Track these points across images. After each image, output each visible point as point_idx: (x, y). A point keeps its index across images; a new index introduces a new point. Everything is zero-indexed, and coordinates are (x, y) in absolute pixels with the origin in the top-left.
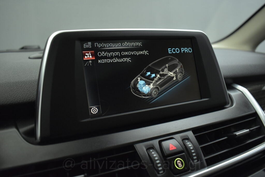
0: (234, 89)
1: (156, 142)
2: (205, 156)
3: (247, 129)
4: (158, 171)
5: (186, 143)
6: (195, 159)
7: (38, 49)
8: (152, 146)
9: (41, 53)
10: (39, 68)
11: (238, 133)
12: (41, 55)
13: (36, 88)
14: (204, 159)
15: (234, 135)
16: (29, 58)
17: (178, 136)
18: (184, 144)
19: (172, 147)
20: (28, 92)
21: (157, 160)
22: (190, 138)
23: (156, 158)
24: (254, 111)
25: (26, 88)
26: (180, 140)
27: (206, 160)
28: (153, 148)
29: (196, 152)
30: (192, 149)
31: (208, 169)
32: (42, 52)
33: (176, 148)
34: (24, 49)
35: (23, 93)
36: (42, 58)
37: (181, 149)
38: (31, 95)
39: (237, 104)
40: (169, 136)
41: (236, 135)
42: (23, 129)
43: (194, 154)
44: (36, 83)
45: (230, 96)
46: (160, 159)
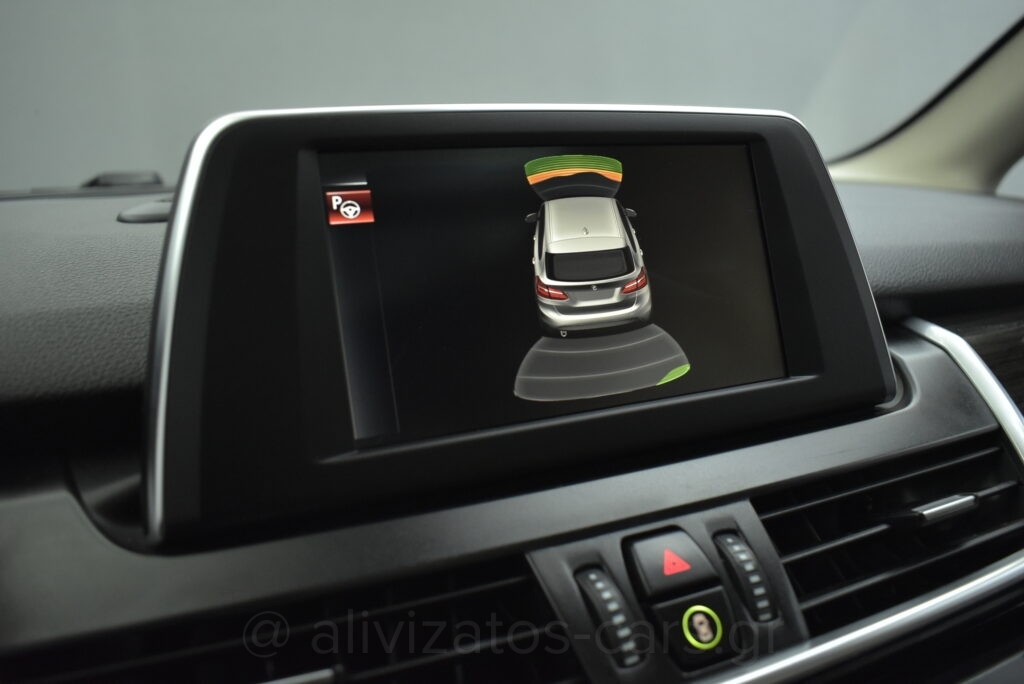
0: (915, 338)
1: (611, 544)
2: (801, 598)
3: (964, 492)
4: (621, 657)
5: (729, 548)
6: (764, 610)
7: (154, 185)
8: (597, 560)
9: (163, 201)
10: (159, 257)
11: (929, 510)
12: (165, 207)
13: (148, 333)
14: (798, 608)
15: (915, 517)
16: (121, 220)
17: (695, 521)
18: (722, 553)
19: (674, 564)
20: (116, 349)
21: (616, 613)
22: (744, 526)
23: (613, 607)
24: (992, 425)
25: (106, 334)
26: (705, 535)
27: (807, 613)
28: (598, 565)
29: (769, 581)
30: (752, 573)
31: (814, 645)
32: (171, 196)
33: (687, 567)
34: (98, 185)
35: (95, 354)
36: (168, 219)
37: (706, 568)
38: (127, 361)
39: (925, 396)
40: (664, 520)
41: (922, 515)
42: (96, 495)
43: (759, 591)
44: (147, 316)
45: (898, 366)
46: (627, 608)
